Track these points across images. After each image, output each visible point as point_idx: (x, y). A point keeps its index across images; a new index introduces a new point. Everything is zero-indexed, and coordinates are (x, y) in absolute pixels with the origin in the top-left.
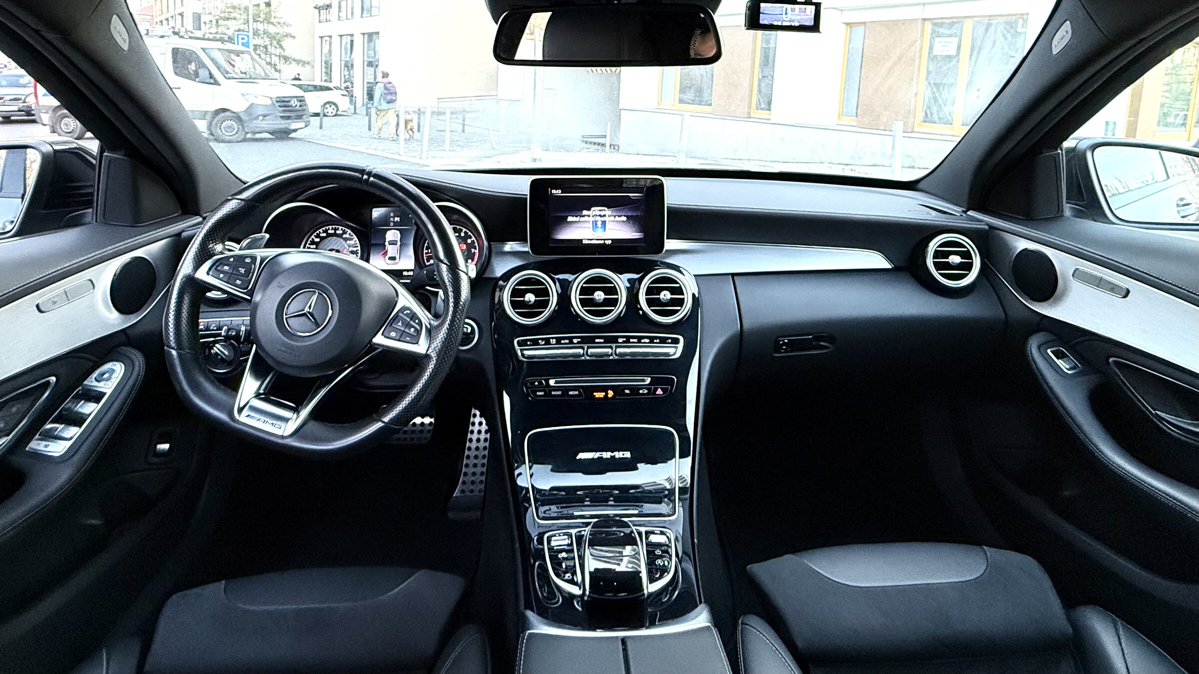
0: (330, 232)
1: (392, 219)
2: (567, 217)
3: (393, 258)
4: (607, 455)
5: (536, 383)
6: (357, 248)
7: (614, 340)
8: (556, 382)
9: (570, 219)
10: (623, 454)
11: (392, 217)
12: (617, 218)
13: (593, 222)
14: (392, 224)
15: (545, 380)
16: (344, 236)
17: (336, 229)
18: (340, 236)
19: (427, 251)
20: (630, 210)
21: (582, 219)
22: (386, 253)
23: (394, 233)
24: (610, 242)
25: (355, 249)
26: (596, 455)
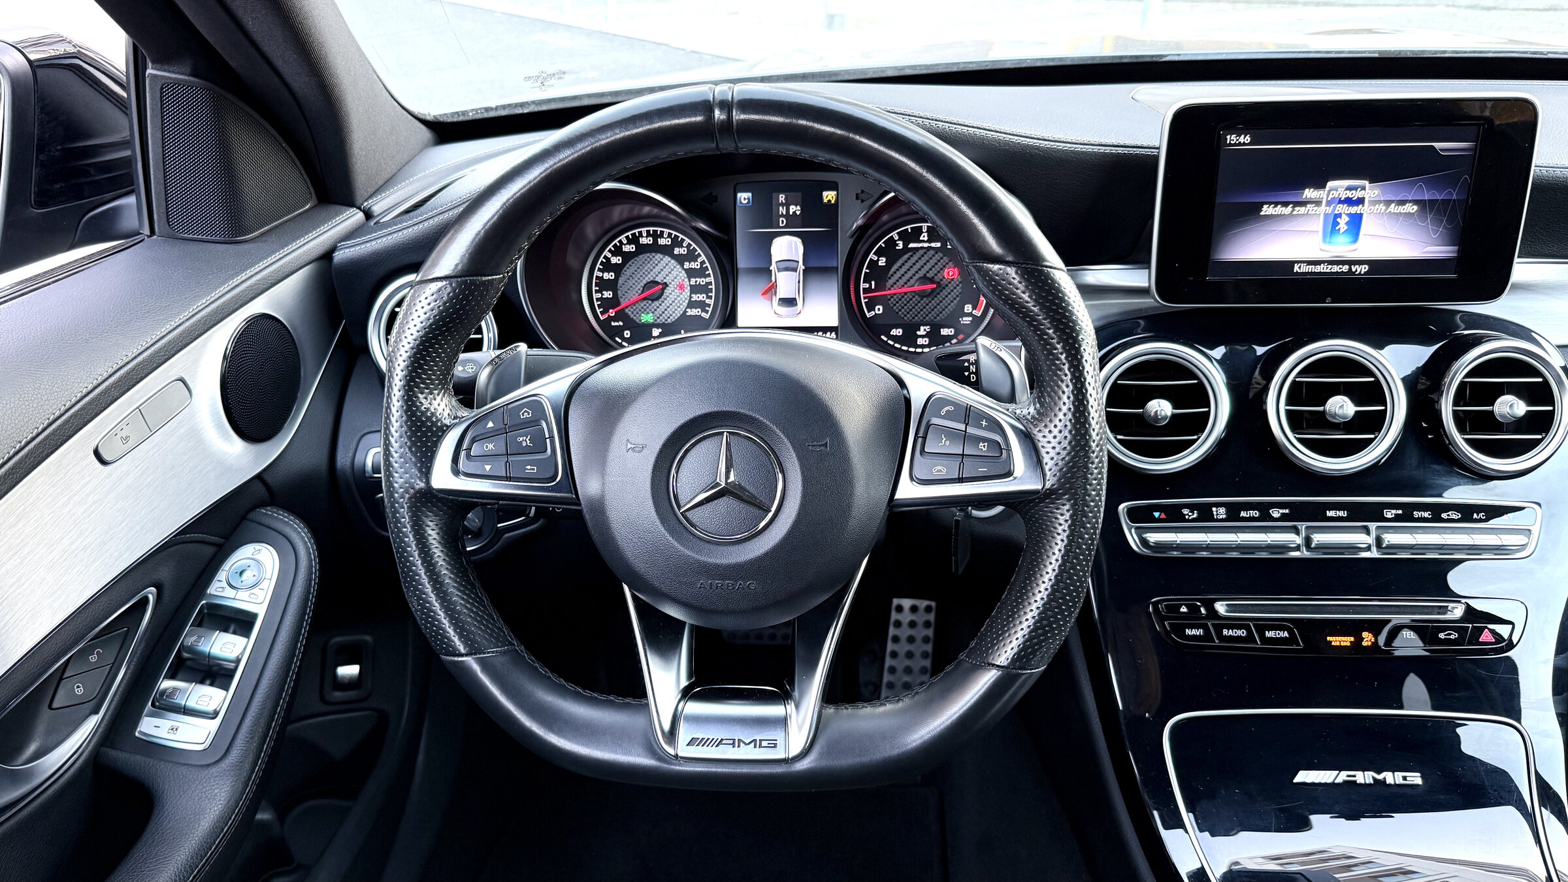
0: (644, 241)
1: (783, 210)
2: (1261, 205)
3: (790, 302)
4: (1363, 777)
5: (1184, 609)
6: (708, 280)
7: (1374, 513)
8: (1231, 608)
9: (1267, 210)
10: (1405, 778)
11: (783, 205)
12: (1393, 208)
13: (1326, 215)
14: (782, 221)
15: (1203, 601)
16: (677, 251)
17: (656, 236)
18: (667, 251)
19: (867, 286)
20: (1431, 184)
21: (1301, 210)
22: (771, 290)
23: (790, 244)
24: (1364, 269)
25: (702, 281)
26: (1343, 776)
